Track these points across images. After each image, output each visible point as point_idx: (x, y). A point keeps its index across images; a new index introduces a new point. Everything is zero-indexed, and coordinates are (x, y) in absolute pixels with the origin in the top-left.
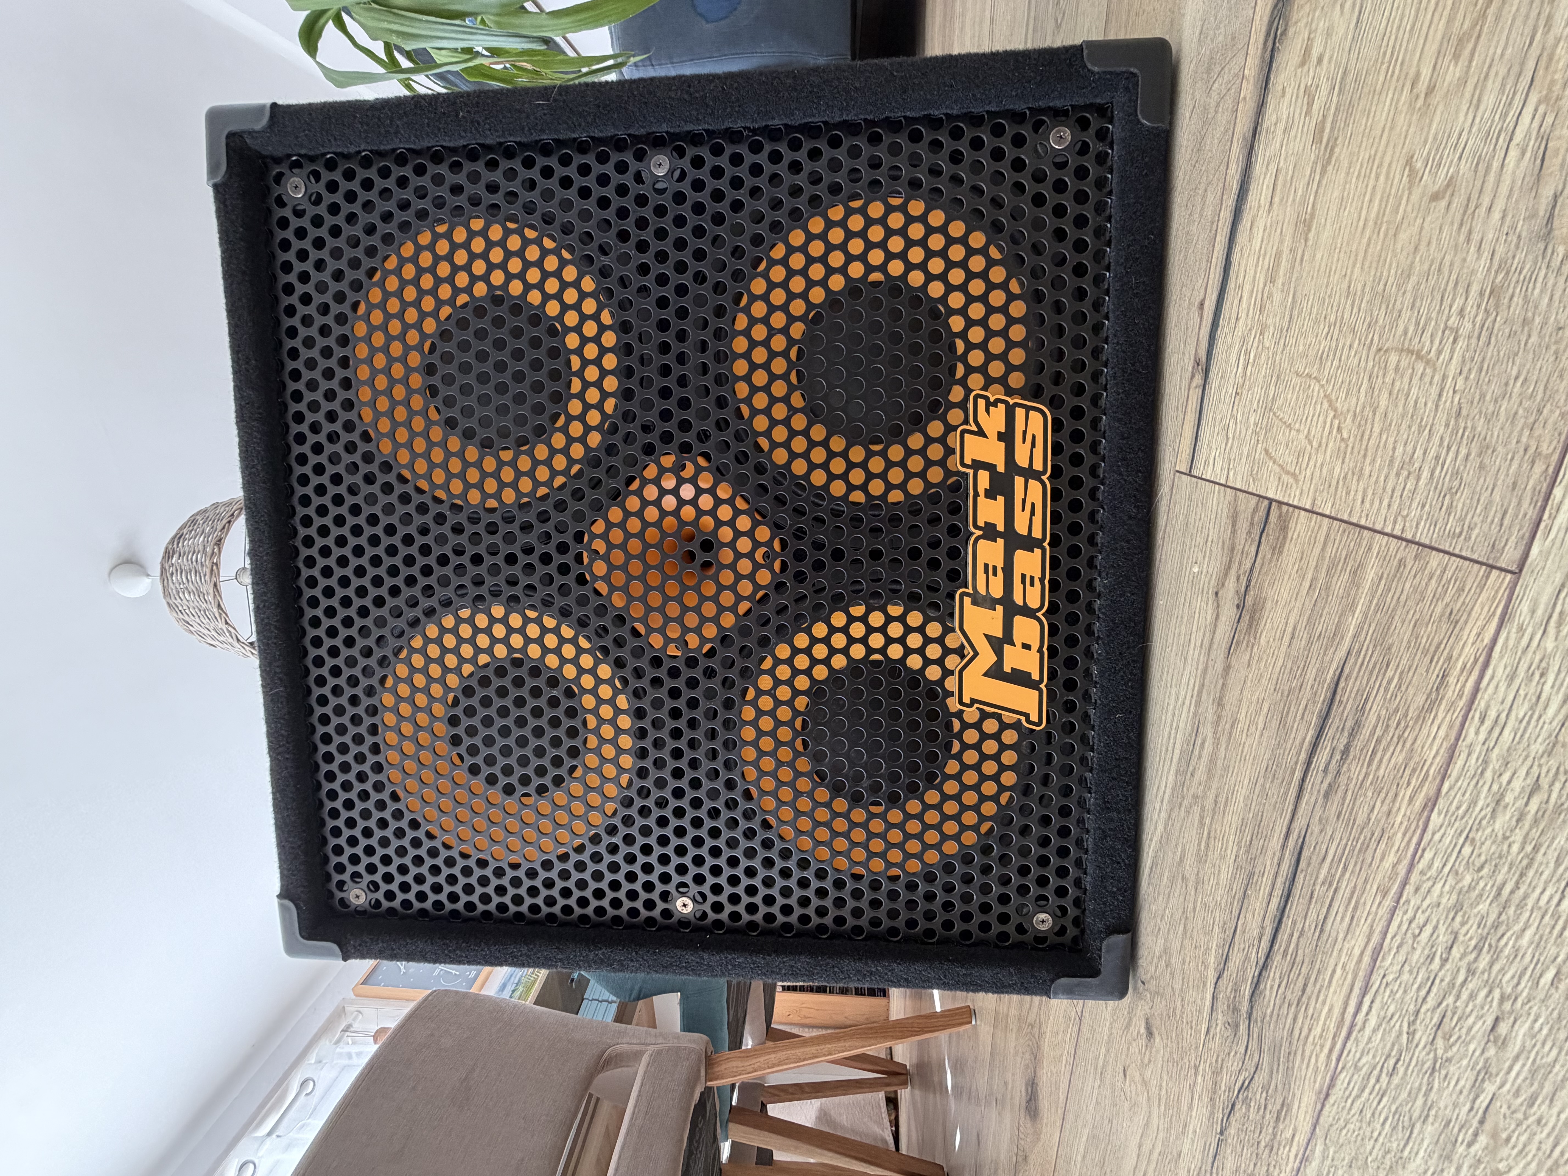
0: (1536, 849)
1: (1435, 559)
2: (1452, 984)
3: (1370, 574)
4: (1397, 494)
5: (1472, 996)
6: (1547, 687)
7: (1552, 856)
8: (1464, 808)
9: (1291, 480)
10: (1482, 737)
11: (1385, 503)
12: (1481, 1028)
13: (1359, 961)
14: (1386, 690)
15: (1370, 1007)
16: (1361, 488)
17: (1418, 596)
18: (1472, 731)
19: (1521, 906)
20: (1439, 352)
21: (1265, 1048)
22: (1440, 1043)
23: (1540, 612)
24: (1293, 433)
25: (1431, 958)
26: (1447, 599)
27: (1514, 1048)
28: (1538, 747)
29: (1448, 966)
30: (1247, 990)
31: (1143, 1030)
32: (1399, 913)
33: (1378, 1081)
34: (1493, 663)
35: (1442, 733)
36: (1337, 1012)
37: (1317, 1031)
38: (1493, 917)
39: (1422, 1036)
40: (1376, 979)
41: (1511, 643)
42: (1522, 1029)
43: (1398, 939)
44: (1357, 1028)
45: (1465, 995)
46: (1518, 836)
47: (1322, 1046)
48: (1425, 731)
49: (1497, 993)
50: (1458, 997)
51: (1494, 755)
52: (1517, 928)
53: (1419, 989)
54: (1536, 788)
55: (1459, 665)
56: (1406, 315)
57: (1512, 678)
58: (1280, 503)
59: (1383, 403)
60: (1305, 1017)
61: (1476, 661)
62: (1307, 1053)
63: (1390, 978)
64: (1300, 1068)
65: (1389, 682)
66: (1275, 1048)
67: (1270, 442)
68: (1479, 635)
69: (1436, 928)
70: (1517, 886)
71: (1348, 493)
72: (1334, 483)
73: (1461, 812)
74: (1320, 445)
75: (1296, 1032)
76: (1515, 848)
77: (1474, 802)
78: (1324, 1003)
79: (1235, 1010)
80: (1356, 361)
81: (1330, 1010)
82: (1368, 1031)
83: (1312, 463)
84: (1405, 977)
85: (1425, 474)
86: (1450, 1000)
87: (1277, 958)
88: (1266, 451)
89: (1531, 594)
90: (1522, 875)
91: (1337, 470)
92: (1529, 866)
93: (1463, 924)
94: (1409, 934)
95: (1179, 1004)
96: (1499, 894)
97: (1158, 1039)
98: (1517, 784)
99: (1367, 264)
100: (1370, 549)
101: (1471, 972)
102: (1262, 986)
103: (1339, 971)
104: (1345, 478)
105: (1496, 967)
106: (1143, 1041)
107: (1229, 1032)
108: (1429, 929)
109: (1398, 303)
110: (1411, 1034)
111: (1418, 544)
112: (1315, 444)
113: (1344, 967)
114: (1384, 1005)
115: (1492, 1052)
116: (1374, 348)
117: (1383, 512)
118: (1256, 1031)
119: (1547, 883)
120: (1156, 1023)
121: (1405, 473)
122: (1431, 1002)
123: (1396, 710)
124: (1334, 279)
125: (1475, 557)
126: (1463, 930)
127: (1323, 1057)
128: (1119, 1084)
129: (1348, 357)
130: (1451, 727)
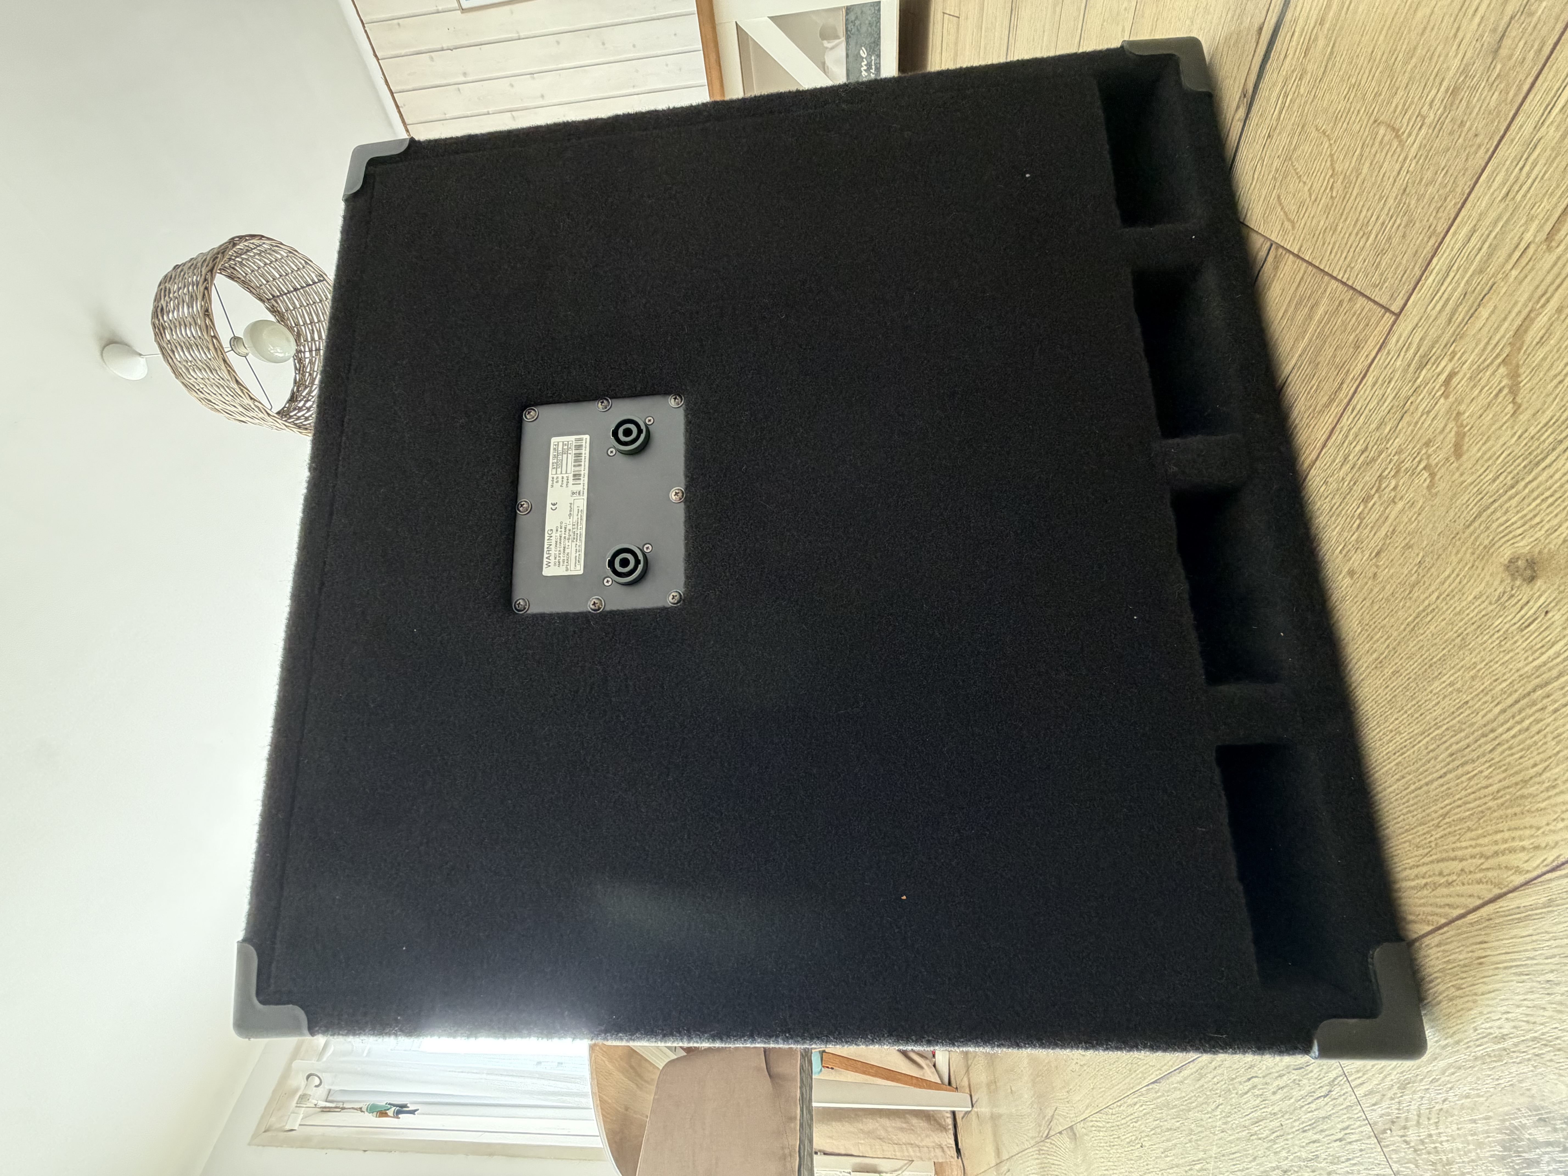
1: (1361, 301)
3: (1321, 311)
4: (1352, 250)
9: (1290, 227)
10: (1349, 422)
11: (1344, 256)
14: (1309, 393)
16: (1332, 242)
17: (1343, 328)
18: (1345, 419)
20: (1410, 135)
23: (1401, 342)
24: (1301, 184)
26: (1357, 332)
28: (1375, 424)
34: (1368, 375)
35: (1330, 420)
41: (1381, 362)
48: (1322, 419)
51: (1352, 432)
54: (1365, 449)
55: (1351, 376)
56: (1400, 93)
57: (1374, 384)
58: (1279, 246)
59: (1365, 171)
61: (1360, 374)
65: (1311, 388)
67: (1283, 188)
68: (1366, 357)
71: (1324, 244)
72: (1317, 233)
74: (1316, 200)
77: (1334, 461)
80: (1358, 128)
83: (1307, 215)
85: (1373, 236)
88: (1279, 197)
89: (1401, 329)
91: (1322, 223)
98: (1357, 449)
99: (1389, 35)
100: (1325, 291)
104: (1325, 231)
109: (1399, 79)
111: (1354, 289)
112: (1313, 198)
116: (1373, 118)
117: (1341, 262)
121: (1361, 233)
123: (1310, 407)
124: (1366, 39)
125: (1381, 302)
129: (1354, 123)
130: (1336, 416)
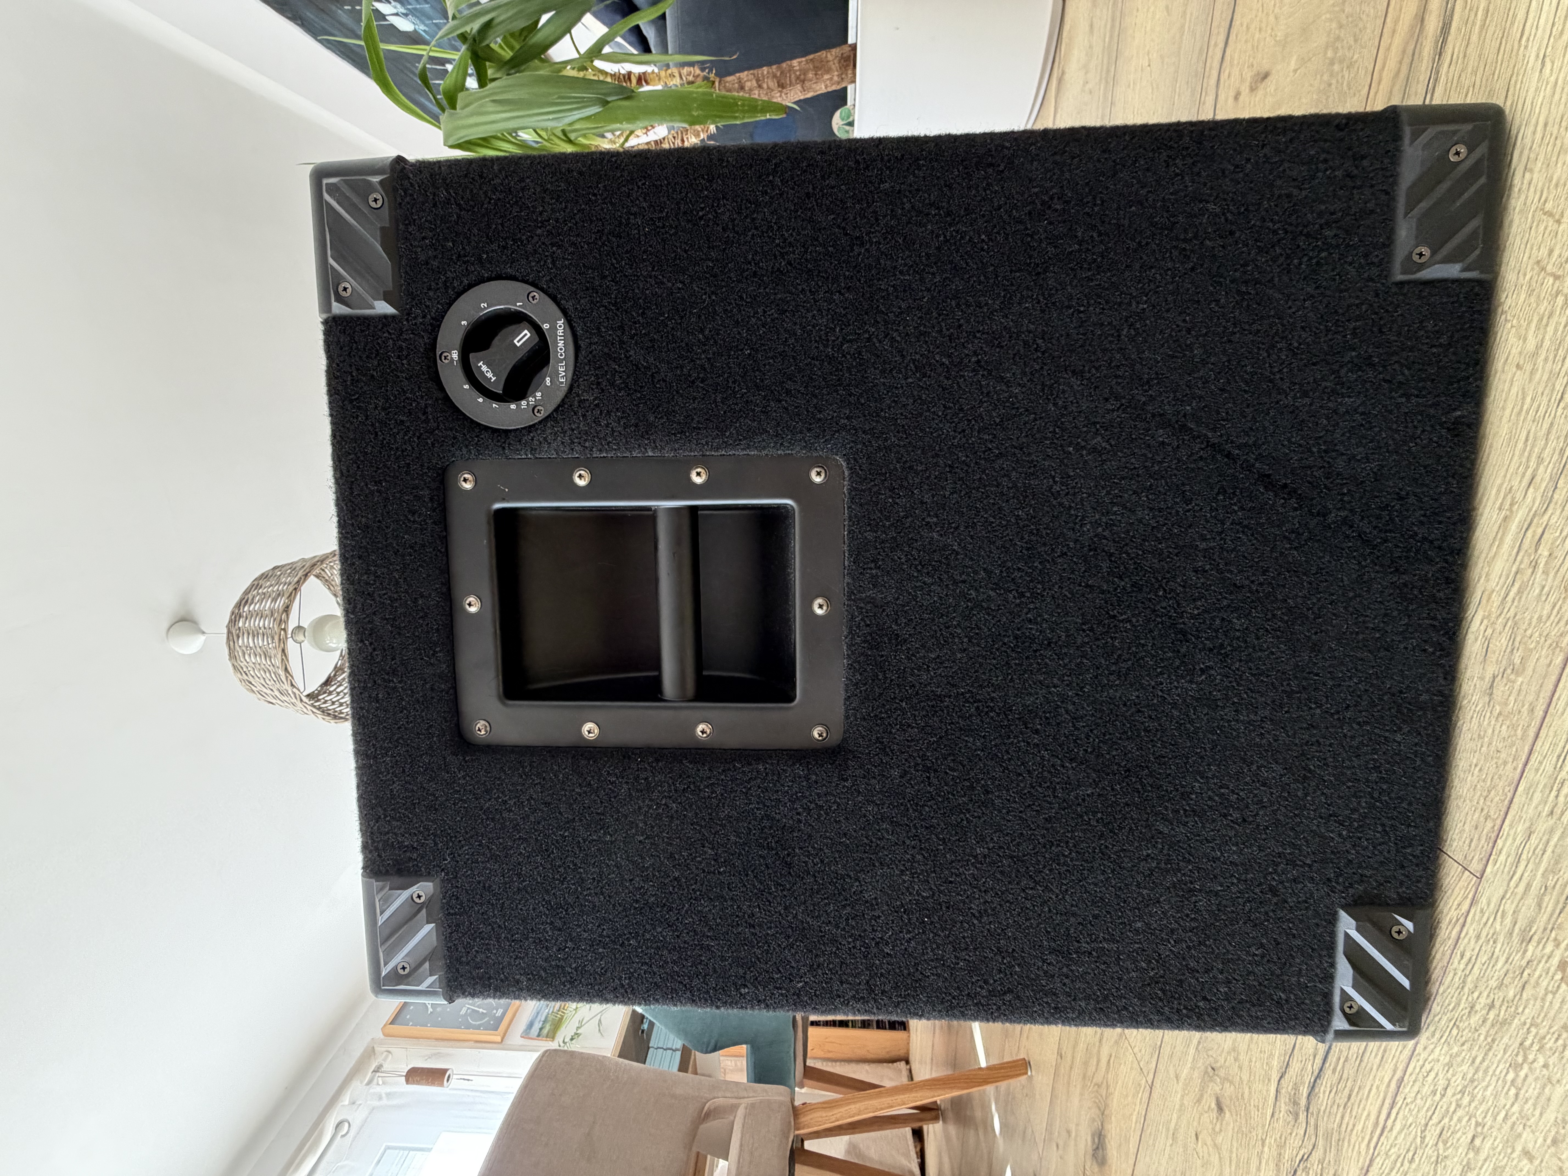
0: (1493, 1040)
2: (1447, 1111)
5: (1460, 1120)
6: (1497, 950)
7: (1502, 1047)
8: (1452, 1005)
10: (1462, 966)
12: (1466, 1139)
13: (1388, 1086)
15: (1396, 1118)
18: (1456, 961)
19: (1486, 1071)
21: (1320, 1133)
22: (1440, 1145)
23: (1492, 905)
25: (1434, 1093)
27: (1482, 1156)
28: (1493, 983)
29: (1444, 1100)
30: (1305, 1092)
31: (1213, 1105)
32: (1414, 1060)
33: (1402, 1165)
34: (1467, 925)
36: (1373, 1118)
37: (1359, 1127)
38: (1469, 1076)
39: (1430, 1139)
40: (1400, 1099)
41: (1477, 918)
42: (1488, 1144)
43: (1414, 1077)
44: (1387, 1130)
45: (1455, 1118)
46: (1483, 1031)
47: (1363, 1139)
49: (1473, 1121)
50: (1451, 1119)
51: (1469, 979)
52: (1484, 1084)
53: (1427, 1111)
54: (1492, 1006)
57: (1478, 937)
60: (1351, 1117)
61: (1458, 920)
62: (1353, 1141)
63: (1409, 1100)
64: (1347, 1151)
66: (1328, 1136)
68: (1459, 905)
69: (1437, 1074)
70: (1483, 1060)
73: (1451, 1007)
75: (1344, 1126)
76: (1482, 1038)
77: (1458, 1004)
78: (1364, 1109)
79: (1296, 1103)
81: (1369, 1115)
82: (1395, 1132)
84: (1418, 1101)
86: (1446, 1120)
87: (1328, 1072)
89: (1487, 894)
90: (1486, 1054)
92: (1490, 1049)
93: (1453, 1075)
94: (1421, 1076)
95: (1247, 1091)
96: (1473, 1062)
97: (1228, 1114)
101: (1458, 1106)
102: (1317, 1090)
103: (1374, 1090)
105: (1473, 1105)
106: (1214, 1114)
107: (1291, 1118)
108: (1432, 1075)
110: (1423, 1138)
113: (1378, 1088)
114: (1405, 1118)
115: (1471, 1155)
118: (1312, 1121)
119: (1499, 1062)
120: (1226, 1102)
122: (1435, 1119)
126: (1454, 1079)
127: (1364, 1146)
128: (1193, 1145)
